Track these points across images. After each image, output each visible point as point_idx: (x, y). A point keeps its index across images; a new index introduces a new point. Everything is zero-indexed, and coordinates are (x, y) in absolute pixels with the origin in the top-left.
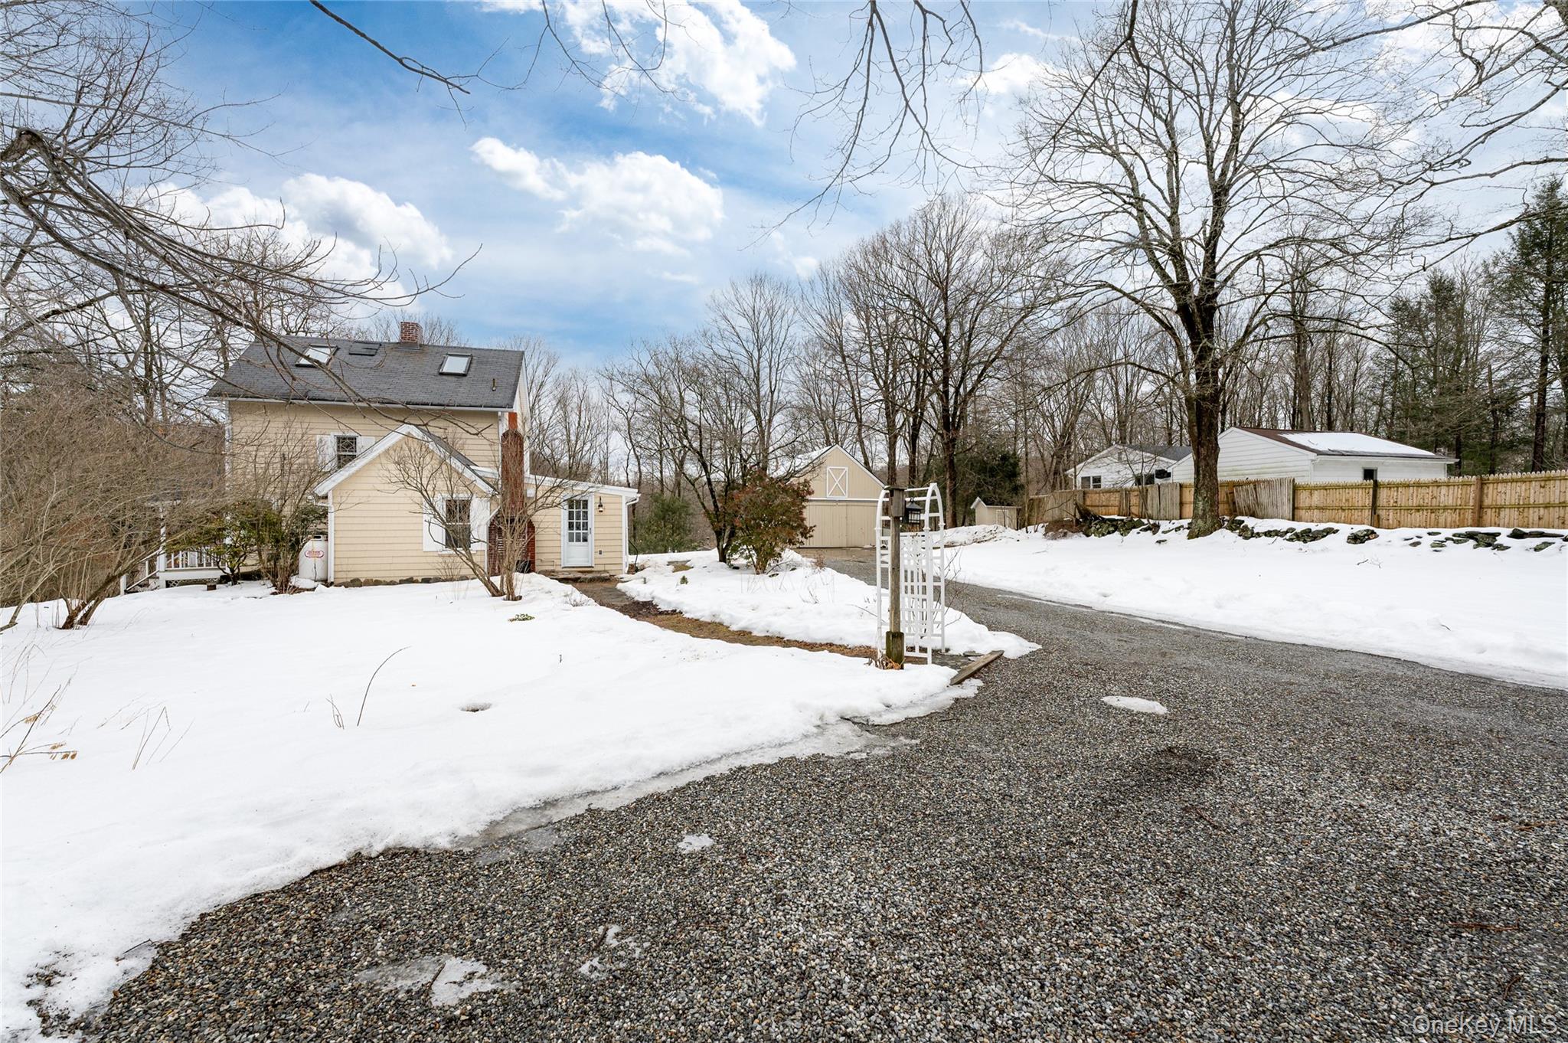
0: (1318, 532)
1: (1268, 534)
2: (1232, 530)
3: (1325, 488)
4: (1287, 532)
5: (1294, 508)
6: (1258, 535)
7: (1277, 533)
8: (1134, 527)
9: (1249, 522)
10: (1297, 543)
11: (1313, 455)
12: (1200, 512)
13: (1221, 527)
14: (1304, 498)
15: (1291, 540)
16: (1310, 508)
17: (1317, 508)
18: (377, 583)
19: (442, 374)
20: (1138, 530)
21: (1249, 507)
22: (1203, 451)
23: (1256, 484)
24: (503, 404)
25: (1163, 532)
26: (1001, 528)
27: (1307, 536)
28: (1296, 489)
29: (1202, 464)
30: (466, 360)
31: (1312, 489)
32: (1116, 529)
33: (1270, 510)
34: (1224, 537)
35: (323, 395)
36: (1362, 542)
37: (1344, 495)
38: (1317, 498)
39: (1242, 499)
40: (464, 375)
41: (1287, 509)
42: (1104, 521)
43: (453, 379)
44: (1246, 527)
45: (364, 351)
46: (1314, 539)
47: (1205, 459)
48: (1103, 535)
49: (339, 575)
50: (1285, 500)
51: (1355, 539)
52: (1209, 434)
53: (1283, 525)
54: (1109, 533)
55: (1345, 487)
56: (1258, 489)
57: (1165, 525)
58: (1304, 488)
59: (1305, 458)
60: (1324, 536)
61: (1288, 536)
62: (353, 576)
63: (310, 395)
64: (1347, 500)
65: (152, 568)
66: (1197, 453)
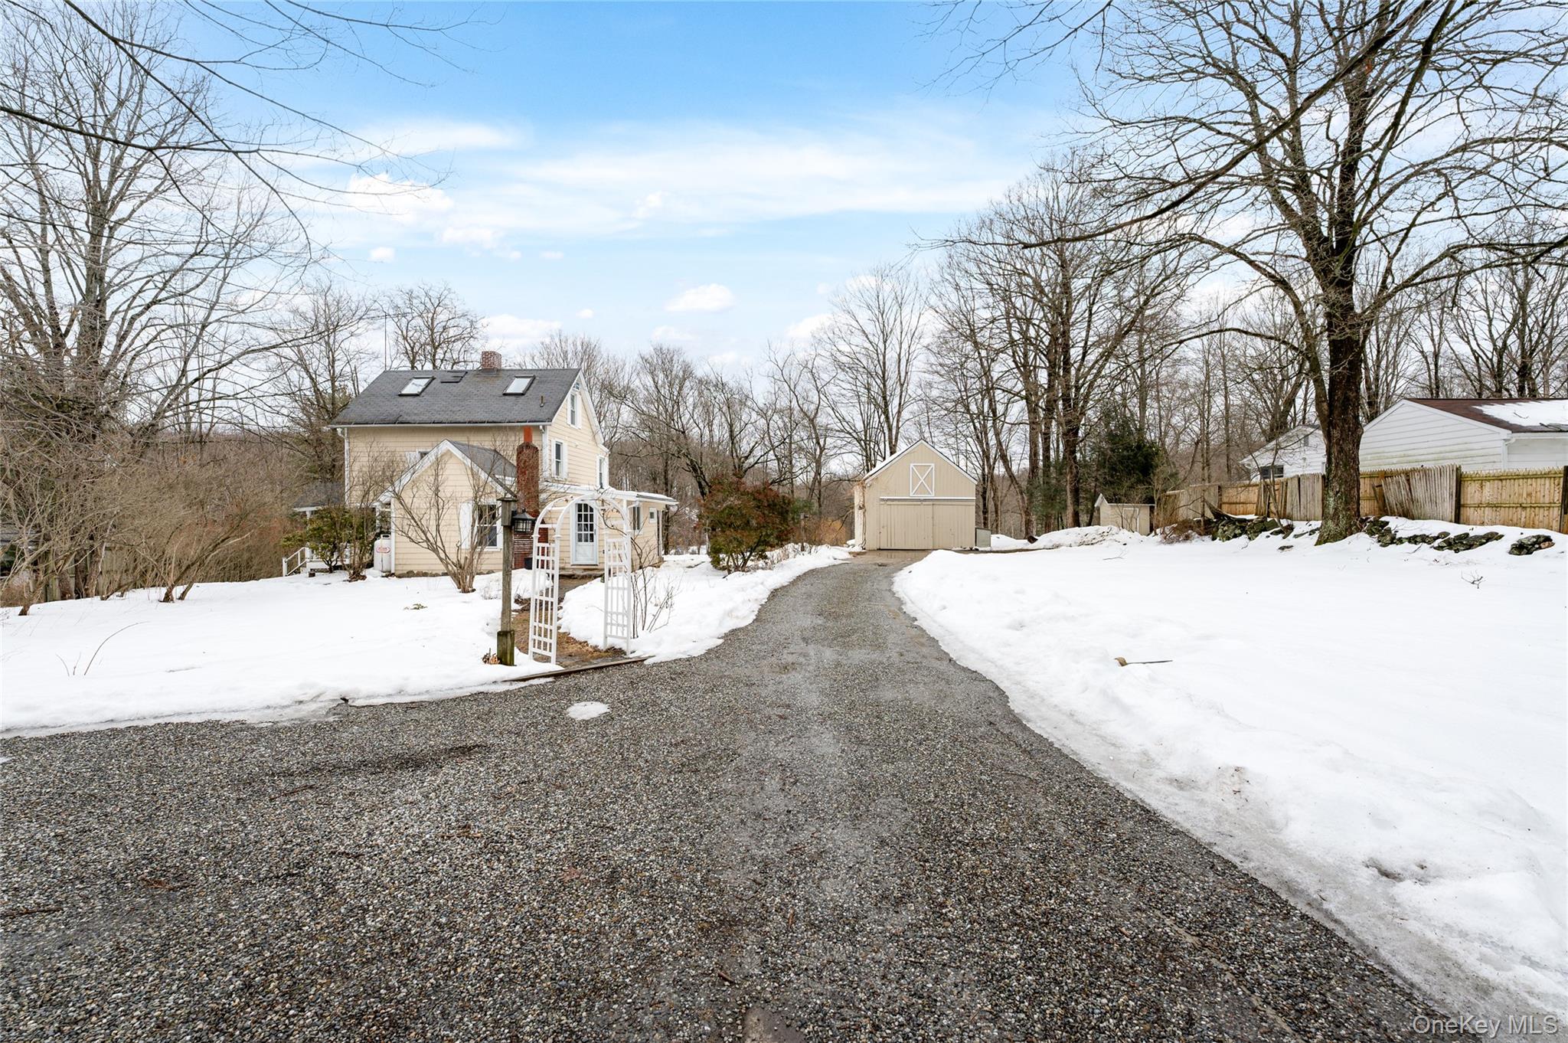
0: (1477, 537)
1: (1413, 540)
2: (1371, 533)
3: (1500, 478)
4: (1435, 538)
5: (1459, 506)
6: (1401, 541)
7: (1424, 539)
8: (1265, 530)
9: (1395, 523)
10: (1447, 552)
11: (1505, 433)
12: (1332, 511)
13: (1359, 530)
14: (1471, 493)
15: (1440, 548)
16: (1479, 506)
17: (1489, 505)
18: (425, 575)
19: (505, 395)
20: (1268, 533)
21: (1401, 504)
22: (1336, 433)
23: (1408, 474)
24: (544, 419)
25: (1296, 536)
26: (1115, 529)
27: (1463, 543)
28: (1460, 480)
29: (1335, 450)
30: (528, 380)
31: (1483, 480)
32: (1244, 531)
33: (1428, 508)
34: (1361, 542)
35: (409, 419)
36: (1529, 552)
37: (1525, 487)
38: (1489, 493)
39: (1394, 493)
40: (522, 394)
41: (1448, 507)
42: (1231, 521)
43: (513, 398)
44: (1389, 530)
45: (452, 379)
46: (1470, 547)
47: (1338, 444)
48: (1228, 539)
49: (399, 568)
50: (1447, 495)
51: (1521, 548)
52: (1345, 411)
53: (1432, 527)
54: (1235, 536)
55: (1526, 477)
56: (1413, 481)
57: (1300, 527)
58: (1473, 479)
59: (1496, 437)
60: (1482, 544)
61: (1436, 543)
62: (409, 568)
63: (400, 419)
64: (1529, 495)
65: (303, 558)
66: (1328, 436)
